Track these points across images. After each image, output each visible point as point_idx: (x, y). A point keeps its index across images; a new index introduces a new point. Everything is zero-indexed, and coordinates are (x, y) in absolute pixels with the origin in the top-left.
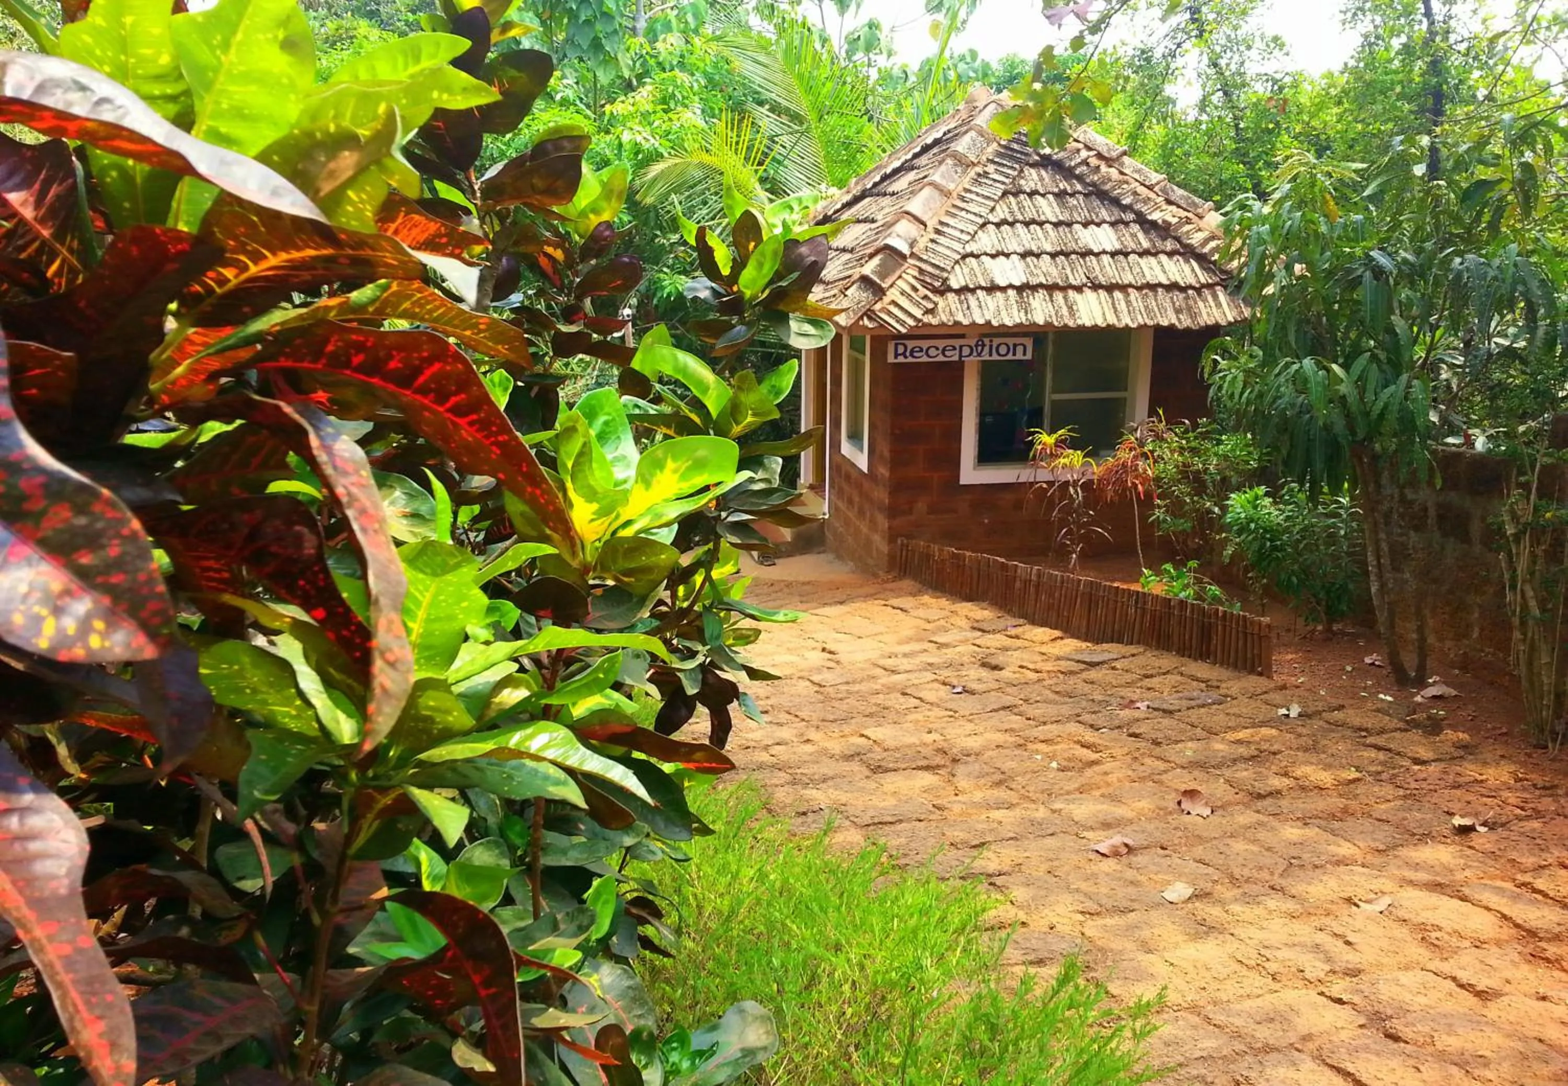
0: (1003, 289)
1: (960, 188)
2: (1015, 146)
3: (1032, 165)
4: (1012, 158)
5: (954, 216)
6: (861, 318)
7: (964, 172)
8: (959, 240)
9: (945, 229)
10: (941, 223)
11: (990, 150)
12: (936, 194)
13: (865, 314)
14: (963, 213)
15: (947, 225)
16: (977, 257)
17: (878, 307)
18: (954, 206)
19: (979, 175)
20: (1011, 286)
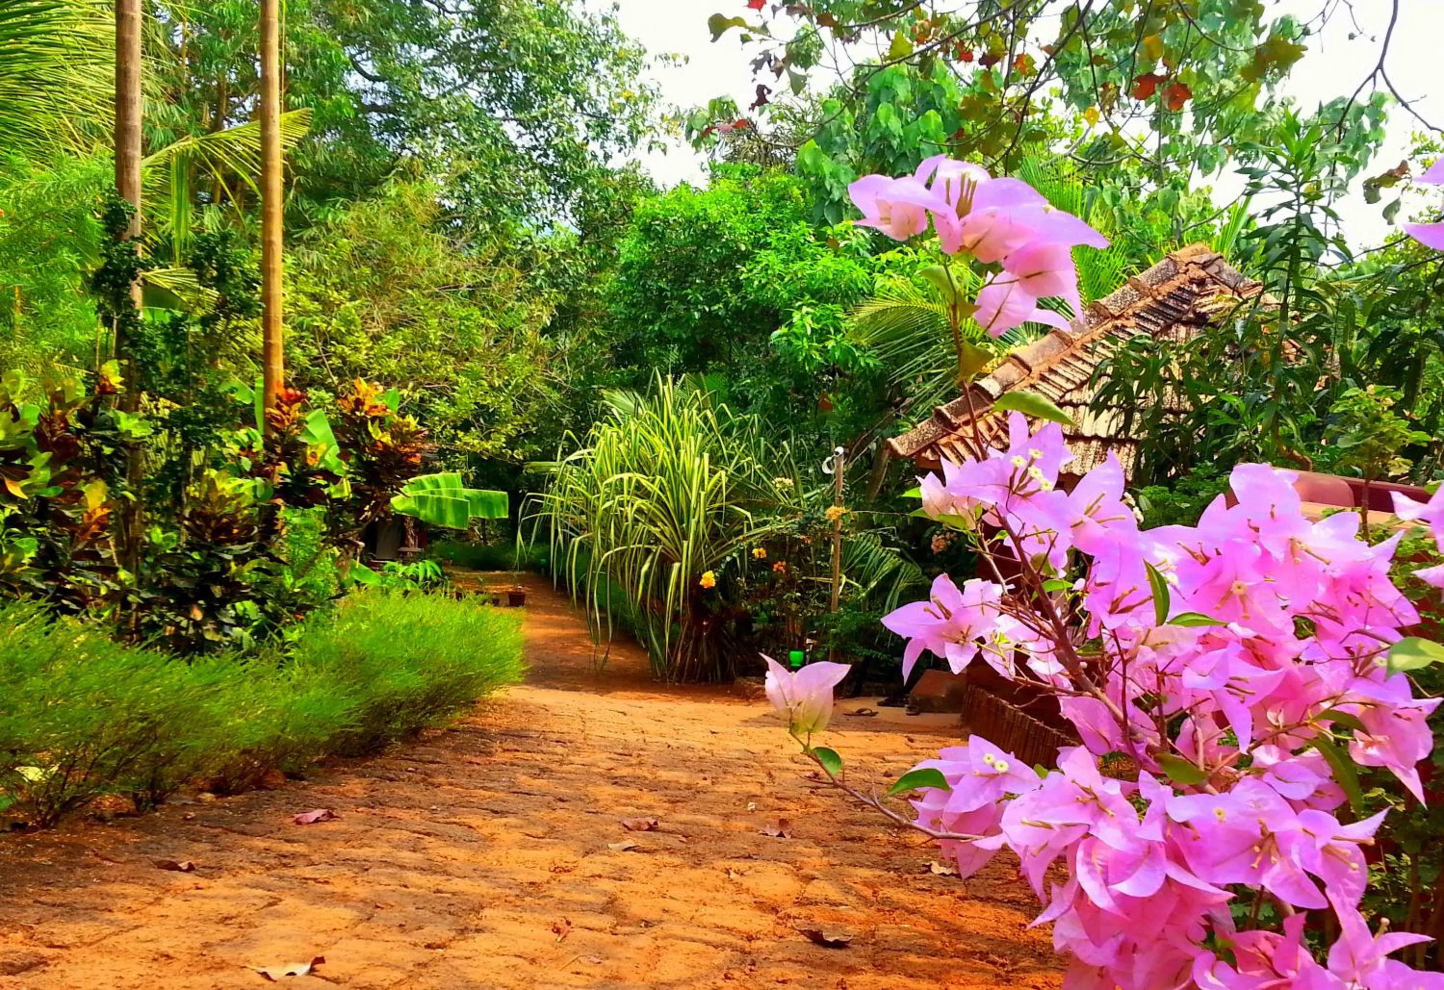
0: (1088, 440)
1: (1088, 338)
2: (1171, 303)
3: (1185, 324)
4: (1161, 313)
5: (1067, 364)
6: (925, 450)
7: (1098, 324)
8: (1060, 388)
9: (1052, 377)
10: (1051, 371)
11: (1140, 304)
12: (1057, 340)
13: (929, 446)
14: (1079, 364)
15: (1055, 373)
16: (1076, 406)
17: (944, 441)
18: (1074, 356)
19: (1116, 328)
20: (1096, 437)
